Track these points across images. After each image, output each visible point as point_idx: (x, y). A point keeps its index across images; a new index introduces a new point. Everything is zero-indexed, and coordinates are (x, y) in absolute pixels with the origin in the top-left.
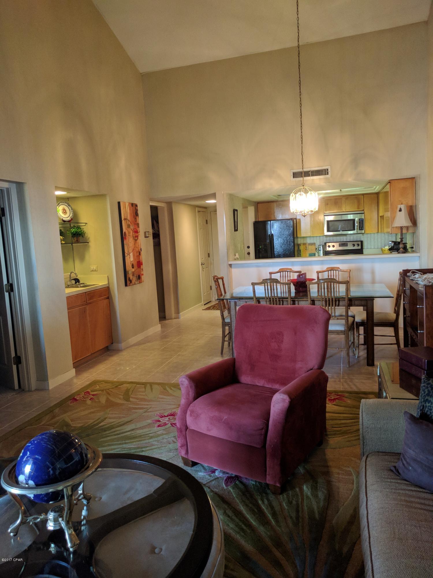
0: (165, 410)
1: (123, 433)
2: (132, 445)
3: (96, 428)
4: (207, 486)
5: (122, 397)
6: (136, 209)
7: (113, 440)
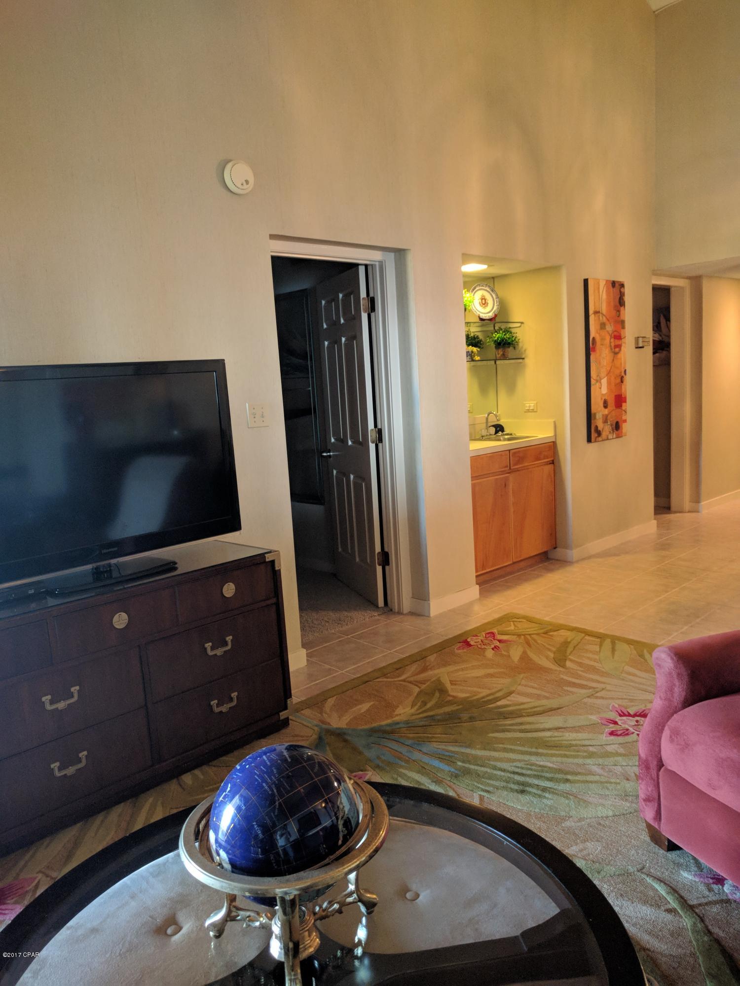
0: (631, 700)
1: (537, 731)
2: (548, 762)
3: (489, 708)
4: (696, 913)
5: (552, 655)
6: (620, 292)
7: (513, 741)
